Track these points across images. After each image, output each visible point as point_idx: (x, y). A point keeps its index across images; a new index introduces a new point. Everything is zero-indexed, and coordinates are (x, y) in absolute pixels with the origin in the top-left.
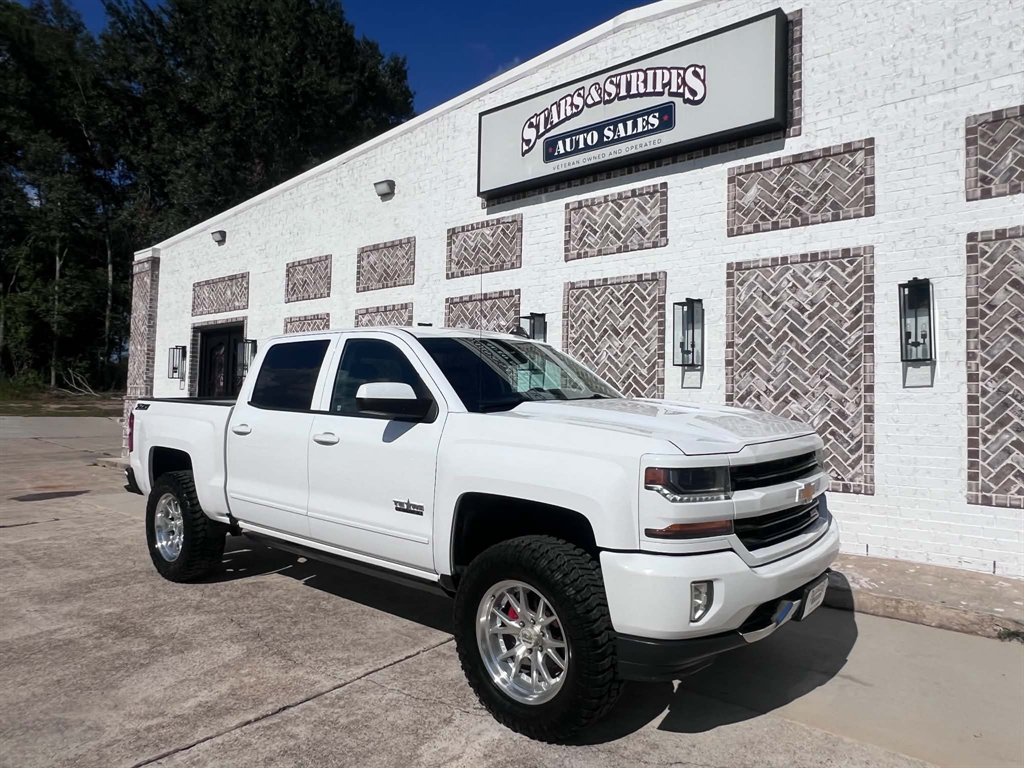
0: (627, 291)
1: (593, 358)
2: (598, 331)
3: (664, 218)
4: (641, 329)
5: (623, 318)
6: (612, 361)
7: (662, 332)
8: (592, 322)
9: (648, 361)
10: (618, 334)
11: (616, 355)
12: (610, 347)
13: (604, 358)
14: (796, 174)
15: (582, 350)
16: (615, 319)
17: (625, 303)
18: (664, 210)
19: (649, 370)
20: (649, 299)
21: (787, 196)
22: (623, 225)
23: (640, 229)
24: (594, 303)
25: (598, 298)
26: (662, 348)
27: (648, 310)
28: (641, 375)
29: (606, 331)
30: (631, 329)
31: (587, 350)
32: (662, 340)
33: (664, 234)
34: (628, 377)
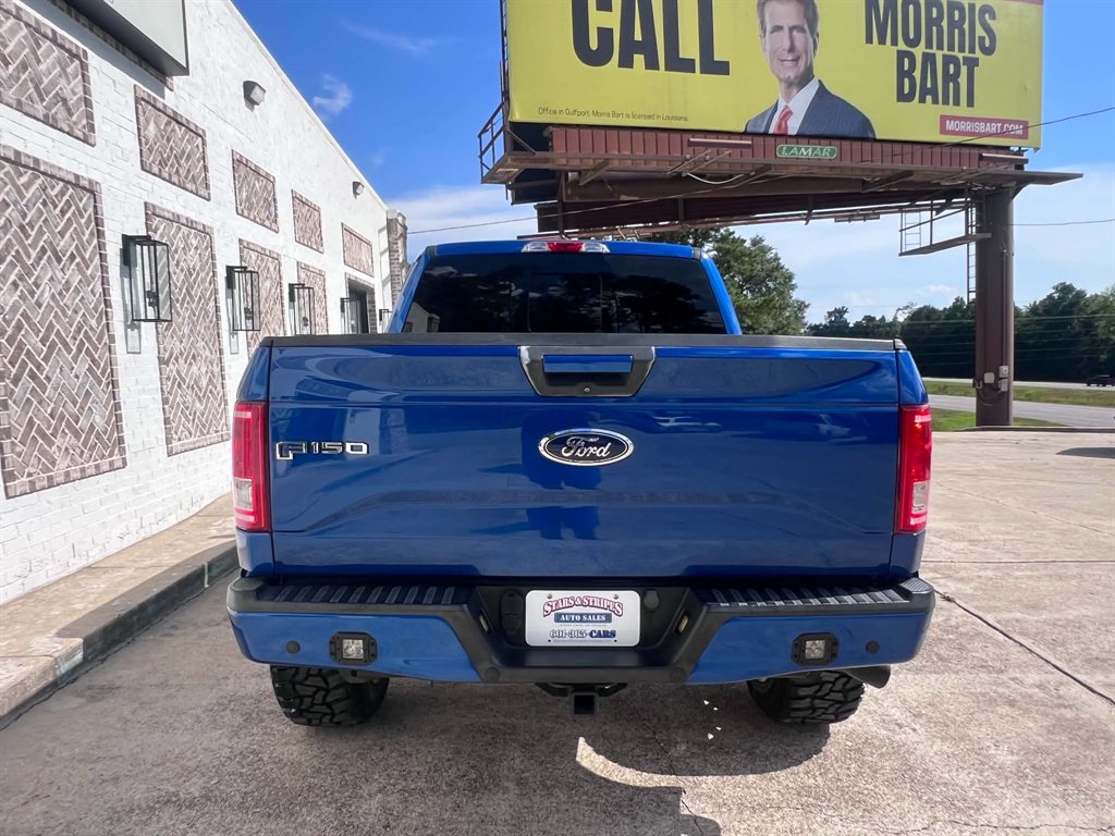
0: (62, 193)
1: (32, 293)
2: (34, 245)
3: (88, 103)
4: (83, 258)
5: (62, 234)
6: (57, 303)
7: (104, 269)
8: (22, 227)
9: (95, 309)
10: (59, 260)
11: (60, 294)
12: (52, 279)
13: (47, 295)
14: (173, 130)
15: (13, 278)
16: (52, 232)
17: (63, 212)
18: (86, 91)
19: (99, 321)
20: (86, 216)
21: (171, 149)
22: (46, 81)
23: (65, 101)
24: (19, 192)
25: (27, 186)
26: (105, 292)
27: (87, 233)
28: (91, 328)
29: (43, 250)
30: (72, 257)
31: (21, 278)
32: (105, 281)
33: (92, 128)
34: (79, 330)
